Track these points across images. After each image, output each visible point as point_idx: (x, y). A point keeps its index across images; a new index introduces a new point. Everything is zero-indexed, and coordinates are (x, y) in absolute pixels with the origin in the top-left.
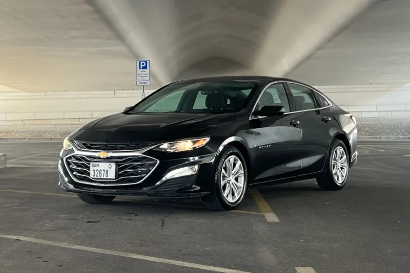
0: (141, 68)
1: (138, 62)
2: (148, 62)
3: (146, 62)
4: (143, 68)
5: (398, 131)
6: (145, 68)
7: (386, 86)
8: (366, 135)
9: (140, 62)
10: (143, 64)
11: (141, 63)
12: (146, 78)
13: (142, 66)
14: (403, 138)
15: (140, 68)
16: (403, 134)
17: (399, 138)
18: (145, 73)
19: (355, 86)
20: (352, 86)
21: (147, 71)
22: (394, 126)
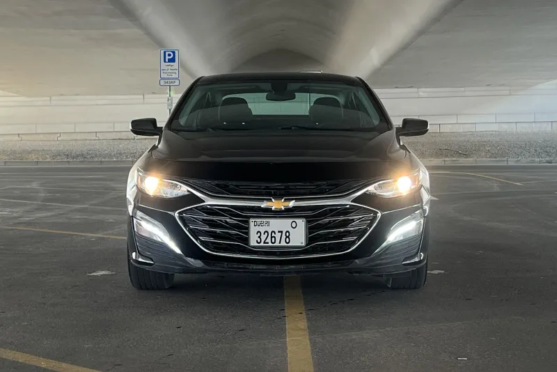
0: (167, 61)
1: (162, 52)
2: (176, 52)
3: (174, 53)
4: (169, 62)
5: (532, 150)
6: (173, 60)
7: (508, 88)
8: (486, 157)
9: (165, 53)
10: (169, 55)
11: (167, 53)
12: (174, 76)
13: (167, 57)
14: (540, 162)
15: (165, 61)
16: (539, 156)
17: (534, 161)
18: (173, 68)
19: (467, 89)
20: (463, 89)
21: (175, 65)
22: (526, 145)
